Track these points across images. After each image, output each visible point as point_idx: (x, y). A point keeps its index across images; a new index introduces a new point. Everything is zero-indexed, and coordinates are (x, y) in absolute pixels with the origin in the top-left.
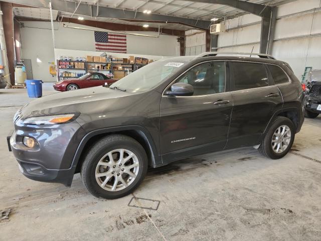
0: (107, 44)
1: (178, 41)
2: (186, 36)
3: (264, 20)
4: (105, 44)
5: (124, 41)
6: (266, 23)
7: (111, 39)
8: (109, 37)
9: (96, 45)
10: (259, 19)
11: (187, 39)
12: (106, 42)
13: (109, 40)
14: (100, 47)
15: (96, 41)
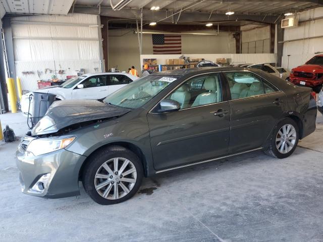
1: (234, 37)
2: (242, 31)
4: (162, 46)
7: (167, 40)
8: (165, 38)
9: (154, 47)
11: (243, 34)
13: (165, 42)
14: (157, 49)
15: (154, 43)
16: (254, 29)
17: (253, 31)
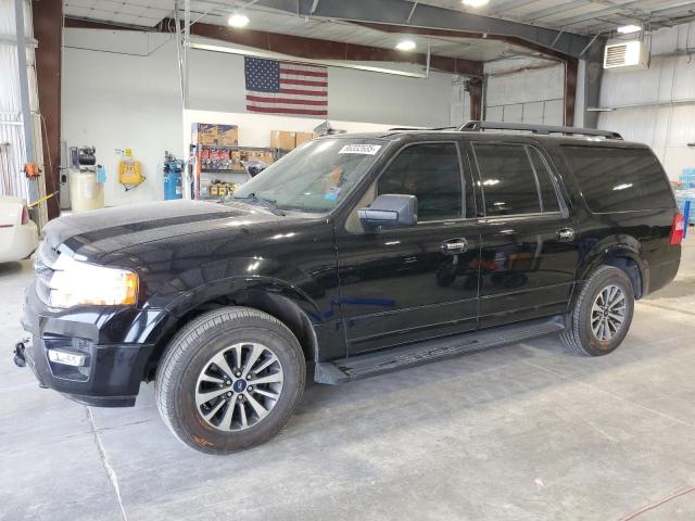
0: (277, 96)
1: (468, 90)
2: (487, 75)
4: (271, 95)
5: (320, 89)
7: (287, 81)
8: (283, 76)
9: (249, 98)
11: (492, 83)
12: (275, 91)
13: (283, 86)
14: (258, 103)
15: (249, 87)
16: (521, 70)
17: (518, 75)
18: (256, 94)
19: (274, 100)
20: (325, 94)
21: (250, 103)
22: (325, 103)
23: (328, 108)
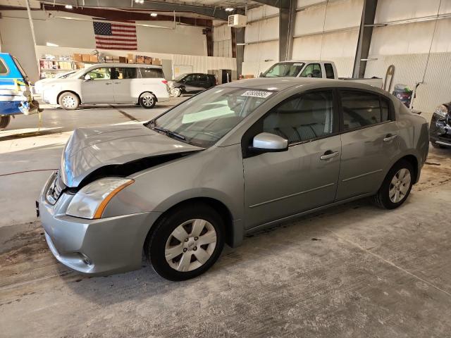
0: (111, 37)
1: (204, 33)
2: (214, 26)
3: (281, 12)
4: (108, 37)
5: (133, 34)
6: (284, 16)
7: (115, 30)
8: (113, 28)
9: (97, 38)
10: (276, 10)
11: (215, 30)
12: (109, 35)
13: (113, 32)
14: (102, 41)
15: (96, 33)
16: (222, 25)
18: (100, 36)
19: (110, 39)
20: (136, 40)
21: (97, 40)
22: (136, 45)
23: (137, 47)
